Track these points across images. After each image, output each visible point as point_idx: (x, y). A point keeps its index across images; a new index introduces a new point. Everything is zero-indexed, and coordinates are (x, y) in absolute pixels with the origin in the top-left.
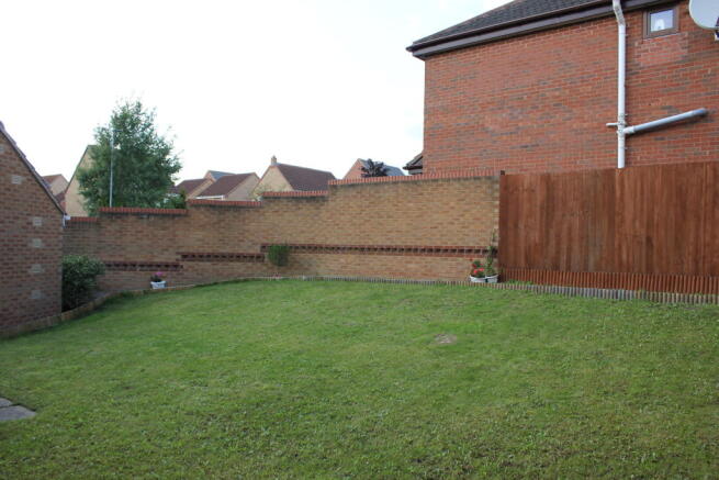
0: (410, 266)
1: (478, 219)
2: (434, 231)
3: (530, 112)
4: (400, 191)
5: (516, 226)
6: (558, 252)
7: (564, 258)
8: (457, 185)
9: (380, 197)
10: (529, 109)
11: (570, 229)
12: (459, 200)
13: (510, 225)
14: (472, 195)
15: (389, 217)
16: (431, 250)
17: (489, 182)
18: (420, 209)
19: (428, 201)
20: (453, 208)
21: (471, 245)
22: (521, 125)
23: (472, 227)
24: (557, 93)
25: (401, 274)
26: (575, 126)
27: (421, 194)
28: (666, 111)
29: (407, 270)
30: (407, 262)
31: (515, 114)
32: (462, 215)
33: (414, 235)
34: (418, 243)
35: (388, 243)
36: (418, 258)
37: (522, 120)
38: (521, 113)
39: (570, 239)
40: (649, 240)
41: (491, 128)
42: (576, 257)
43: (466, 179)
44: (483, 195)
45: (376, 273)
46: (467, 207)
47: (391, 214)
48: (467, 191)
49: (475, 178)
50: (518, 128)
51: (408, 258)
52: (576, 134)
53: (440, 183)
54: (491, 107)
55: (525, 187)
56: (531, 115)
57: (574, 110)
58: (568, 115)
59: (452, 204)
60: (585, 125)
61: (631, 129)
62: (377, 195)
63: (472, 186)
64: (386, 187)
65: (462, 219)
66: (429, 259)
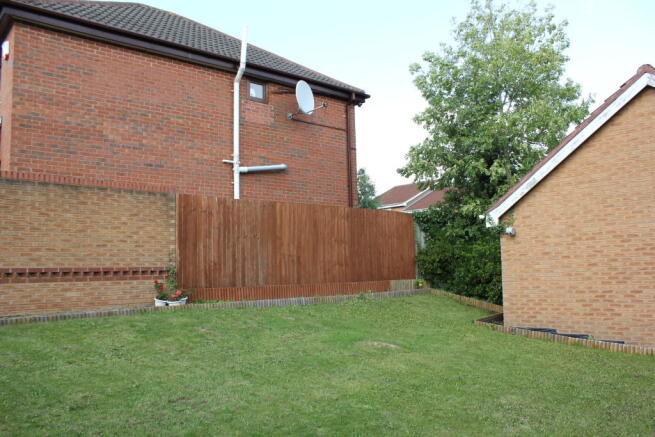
0: (68, 294)
1: (153, 237)
2: (101, 250)
3: (154, 132)
4: (52, 195)
5: (195, 246)
6: (234, 271)
7: (239, 275)
8: (129, 197)
9: (17, 201)
10: (154, 128)
11: (243, 249)
12: (132, 215)
13: (190, 245)
14: (147, 211)
15: (34, 229)
16: (97, 273)
17: (164, 199)
18: (82, 222)
19: (93, 212)
20: (125, 223)
21: (147, 265)
22: (144, 141)
23: (147, 246)
24: (181, 121)
25: (56, 305)
26: (196, 156)
27: (84, 203)
28: (262, 160)
29: (64, 299)
30: (66, 290)
31: (139, 129)
32: (136, 233)
33: (73, 255)
34: (81, 265)
35: (34, 265)
36: (80, 284)
37: (145, 138)
38: (146, 131)
39: (244, 259)
40: (299, 258)
41: (111, 137)
42: (249, 274)
43: (139, 193)
44: (157, 212)
45: (13, 308)
46: (141, 224)
47: (36, 225)
48: (141, 206)
49: (150, 193)
50: (143, 145)
51: (67, 285)
52: (198, 163)
53: (109, 192)
54: (111, 114)
55: (204, 209)
56: (155, 135)
57: (196, 141)
58: (190, 144)
59: (124, 219)
60: (205, 157)
61: (245, 169)
62: (12, 197)
63: (147, 201)
64: (29, 188)
65: (135, 237)
66: (96, 284)
